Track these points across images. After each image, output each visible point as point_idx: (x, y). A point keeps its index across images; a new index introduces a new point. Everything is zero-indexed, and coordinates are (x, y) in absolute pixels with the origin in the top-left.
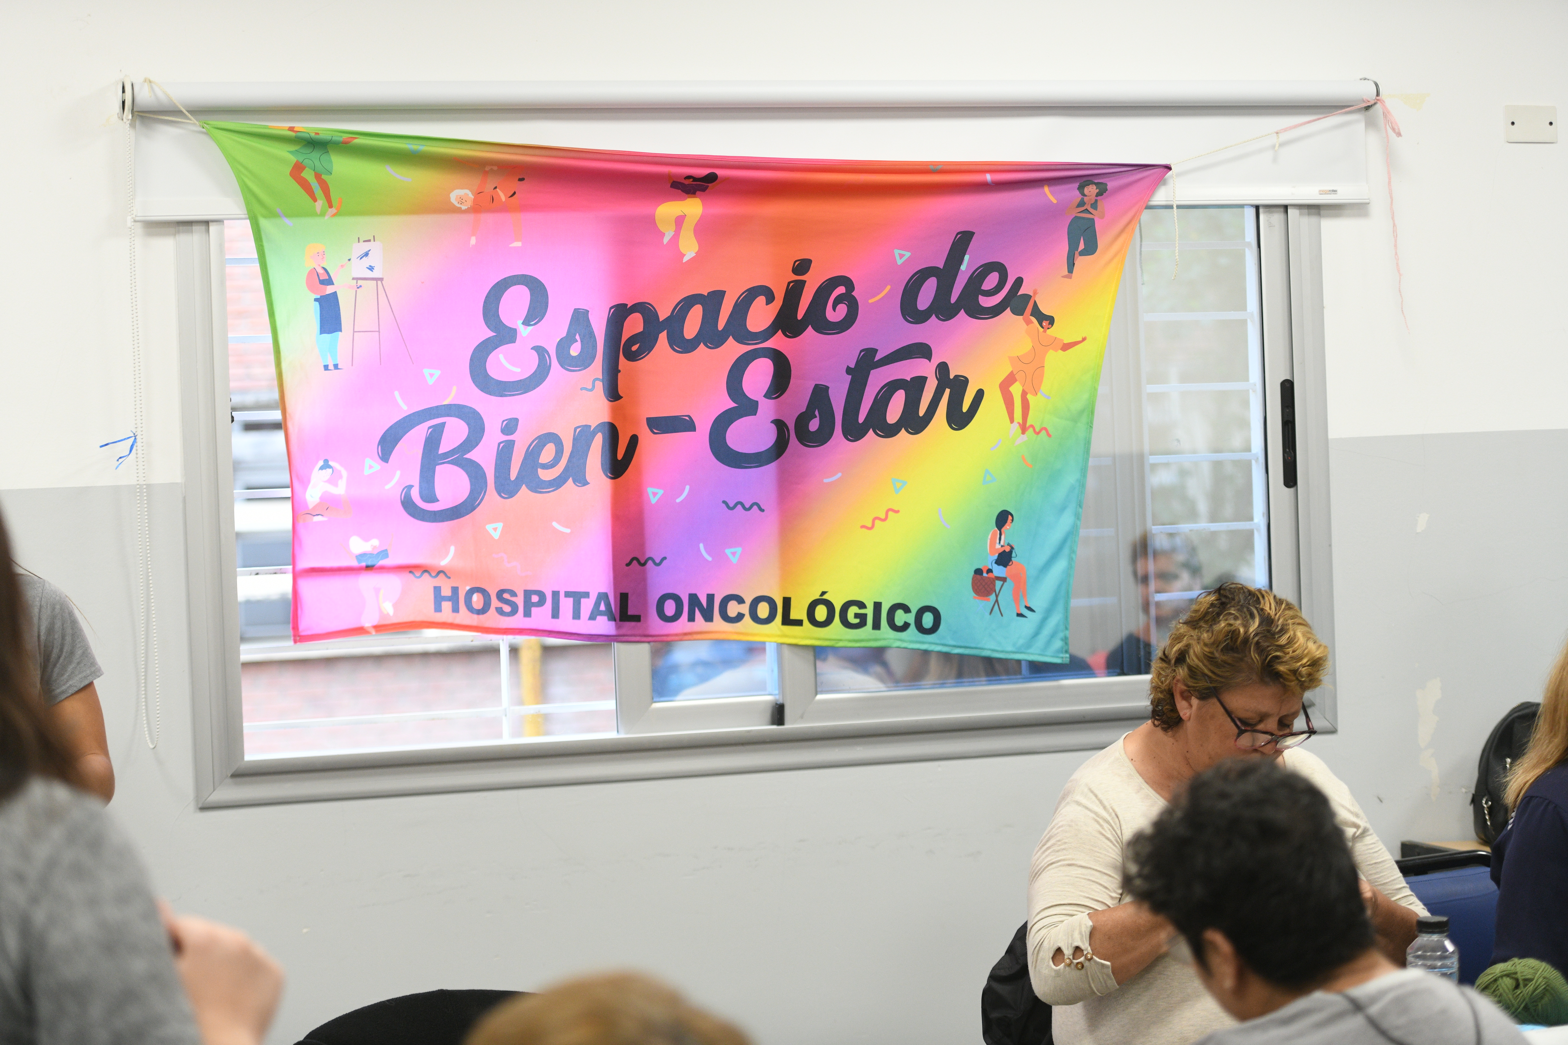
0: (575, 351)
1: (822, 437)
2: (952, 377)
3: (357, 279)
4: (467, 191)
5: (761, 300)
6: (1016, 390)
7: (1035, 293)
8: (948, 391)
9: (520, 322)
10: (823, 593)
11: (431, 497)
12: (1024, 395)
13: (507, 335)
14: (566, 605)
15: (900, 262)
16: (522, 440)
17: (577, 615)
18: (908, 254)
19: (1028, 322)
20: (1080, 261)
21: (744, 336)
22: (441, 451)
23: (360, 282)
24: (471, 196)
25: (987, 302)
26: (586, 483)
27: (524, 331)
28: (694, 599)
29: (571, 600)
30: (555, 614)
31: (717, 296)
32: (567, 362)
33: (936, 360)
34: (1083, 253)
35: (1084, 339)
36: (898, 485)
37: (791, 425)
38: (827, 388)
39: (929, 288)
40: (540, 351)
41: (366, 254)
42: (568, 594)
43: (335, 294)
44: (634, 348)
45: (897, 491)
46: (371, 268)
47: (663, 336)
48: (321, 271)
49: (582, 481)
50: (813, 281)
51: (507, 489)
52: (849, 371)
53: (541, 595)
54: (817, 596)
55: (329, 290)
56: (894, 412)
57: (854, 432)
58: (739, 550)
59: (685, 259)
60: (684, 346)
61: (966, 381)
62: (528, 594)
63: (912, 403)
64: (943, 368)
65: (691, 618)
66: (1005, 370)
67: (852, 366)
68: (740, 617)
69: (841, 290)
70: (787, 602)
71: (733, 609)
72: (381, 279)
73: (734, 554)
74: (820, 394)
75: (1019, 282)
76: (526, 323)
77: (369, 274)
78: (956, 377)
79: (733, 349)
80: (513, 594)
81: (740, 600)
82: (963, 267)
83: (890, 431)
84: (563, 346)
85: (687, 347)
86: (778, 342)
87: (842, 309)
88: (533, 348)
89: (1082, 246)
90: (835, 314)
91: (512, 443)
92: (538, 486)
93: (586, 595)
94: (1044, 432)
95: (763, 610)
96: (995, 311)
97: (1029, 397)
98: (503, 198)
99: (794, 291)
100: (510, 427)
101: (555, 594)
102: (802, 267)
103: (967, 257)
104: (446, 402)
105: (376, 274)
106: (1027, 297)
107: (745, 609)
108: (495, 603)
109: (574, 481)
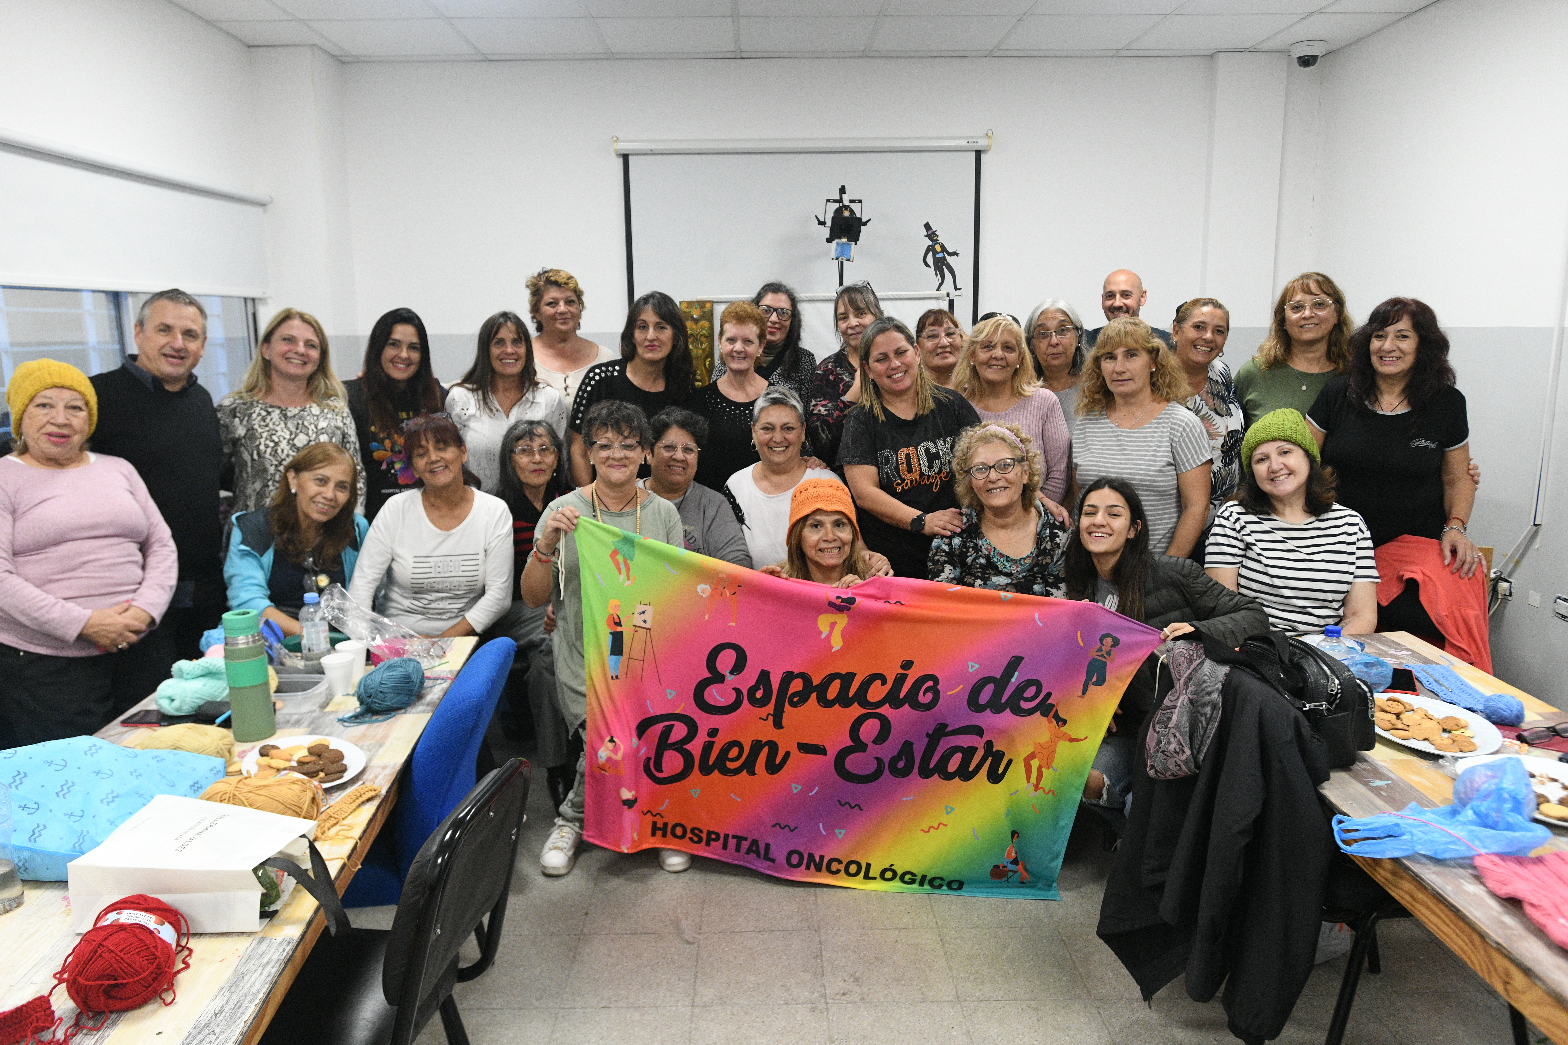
0: (759, 694)
1: (905, 773)
2: (994, 750)
3: (636, 626)
4: (708, 587)
5: (878, 682)
6: (1035, 763)
7: (1058, 703)
8: (990, 759)
9: (728, 672)
10: (892, 865)
11: (659, 769)
12: (1040, 768)
13: (718, 678)
14: (732, 843)
15: (971, 670)
16: (720, 742)
17: (738, 849)
18: (977, 666)
19: (1050, 722)
20: (1092, 688)
21: (864, 703)
22: (670, 741)
23: (637, 629)
24: (710, 590)
25: (1025, 705)
26: (754, 774)
27: (729, 678)
28: (811, 856)
29: (735, 840)
30: (725, 847)
31: (851, 676)
32: (753, 701)
33: (986, 738)
34: (1094, 684)
35: (1086, 738)
36: (949, 810)
37: (886, 762)
38: (912, 744)
39: (989, 689)
40: (738, 691)
41: (644, 612)
42: (734, 837)
43: (621, 632)
44: (795, 699)
45: (948, 813)
46: (645, 621)
47: (814, 695)
48: (616, 617)
49: (752, 772)
50: (913, 675)
51: (706, 770)
52: (928, 735)
53: (718, 835)
54: (887, 866)
55: (619, 629)
56: (953, 765)
57: (926, 773)
58: (843, 831)
59: (834, 650)
60: (827, 704)
61: (1003, 754)
62: (710, 833)
63: (966, 761)
64: (989, 745)
65: (808, 868)
66: (1030, 750)
67: (931, 732)
68: (838, 871)
69: (930, 683)
70: (868, 866)
71: (835, 866)
72: (650, 629)
73: (840, 833)
74: (907, 748)
75: (1049, 695)
76: (731, 673)
77: (643, 625)
78: (997, 751)
79: (856, 710)
80: (701, 831)
81: (840, 862)
82: (1013, 680)
83: (949, 777)
84: (752, 690)
85: (828, 704)
86: (885, 710)
87: (929, 696)
88: (734, 689)
89: (1094, 679)
90: (924, 698)
91: (713, 743)
92: (725, 771)
93: (745, 839)
94: (1051, 793)
95: (853, 869)
96: (1030, 712)
97: (1043, 770)
98: (728, 595)
99: (900, 680)
100: (713, 733)
101: (726, 836)
102: (907, 665)
103: (1016, 673)
104: (677, 712)
105: (647, 625)
106: (1052, 706)
107: (842, 867)
108: (689, 835)
109: (748, 772)
